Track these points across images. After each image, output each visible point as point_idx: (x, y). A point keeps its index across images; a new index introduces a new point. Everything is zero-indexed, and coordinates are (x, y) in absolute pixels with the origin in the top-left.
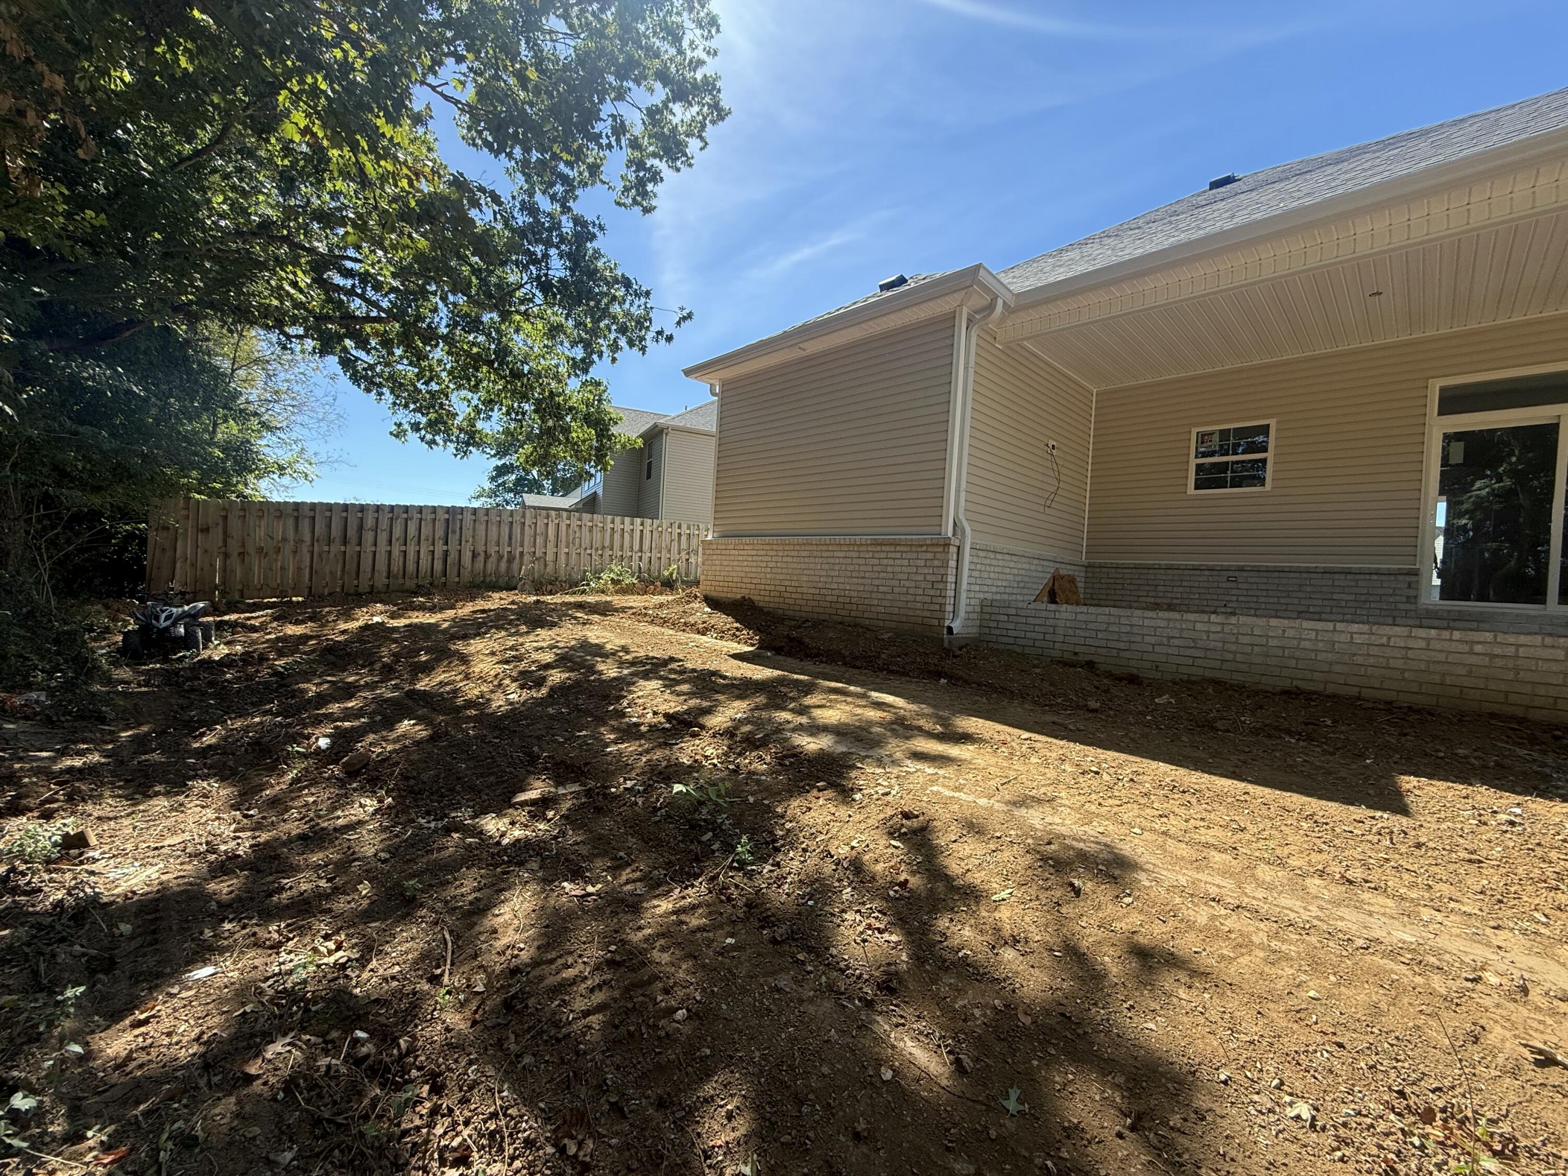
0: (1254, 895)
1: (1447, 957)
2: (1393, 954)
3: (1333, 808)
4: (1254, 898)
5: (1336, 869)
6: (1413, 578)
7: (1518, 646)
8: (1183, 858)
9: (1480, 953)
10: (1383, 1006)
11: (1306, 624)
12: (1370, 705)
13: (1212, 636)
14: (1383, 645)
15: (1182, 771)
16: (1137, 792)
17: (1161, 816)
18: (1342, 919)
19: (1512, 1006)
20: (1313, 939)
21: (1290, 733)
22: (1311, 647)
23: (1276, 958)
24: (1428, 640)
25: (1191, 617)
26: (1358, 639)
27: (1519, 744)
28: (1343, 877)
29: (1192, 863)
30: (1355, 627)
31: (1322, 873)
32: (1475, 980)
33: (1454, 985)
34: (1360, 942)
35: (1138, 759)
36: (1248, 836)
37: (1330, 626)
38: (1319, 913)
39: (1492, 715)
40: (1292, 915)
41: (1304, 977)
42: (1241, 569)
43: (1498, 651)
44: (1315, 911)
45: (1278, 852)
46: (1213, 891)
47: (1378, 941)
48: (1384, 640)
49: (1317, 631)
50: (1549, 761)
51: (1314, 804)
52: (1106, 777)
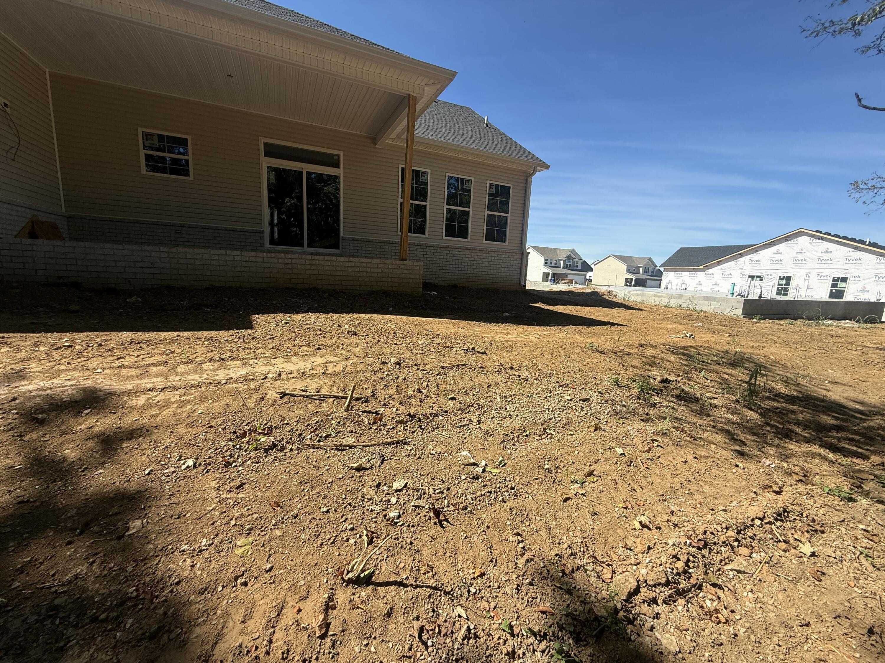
0: (174, 380)
1: (257, 374)
2: (237, 381)
3: (222, 333)
4: (174, 381)
5: (217, 356)
6: (261, 235)
7: (292, 259)
8: (132, 376)
9: (267, 368)
10: (231, 403)
11: (213, 252)
12: (244, 290)
13: (163, 260)
14: (246, 261)
15: (139, 334)
16: (103, 350)
17: (119, 359)
18: (217, 375)
19: (275, 382)
20: (203, 389)
21: (207, 306)
22: (216, 264)
23: (182, 404)
24: (263, 258)
25: (149, 248)
26: (237, 259)
27: (293, 298)
28: (220, 358)
29: (137, 377)
30: (235, 253)
31: (211, 360)
32: (265, 379)
33: (257, 383)
34: (223, 382)
35: (108, 333)
36: (175, 355)
37: (224, 252)
38: (207, 377)
39: (286, 288)
40: (193, 382)
41: (196, 407)
42: (182, 226)
43: (286, 261)
44: (205, 376)
45: (191, 357)
46: (149, 386)
47: (231, 378)
48: (247, 259)
49: (218, 255)
50: (301, 302)
51: (213, 334)
52: (78, 347)
